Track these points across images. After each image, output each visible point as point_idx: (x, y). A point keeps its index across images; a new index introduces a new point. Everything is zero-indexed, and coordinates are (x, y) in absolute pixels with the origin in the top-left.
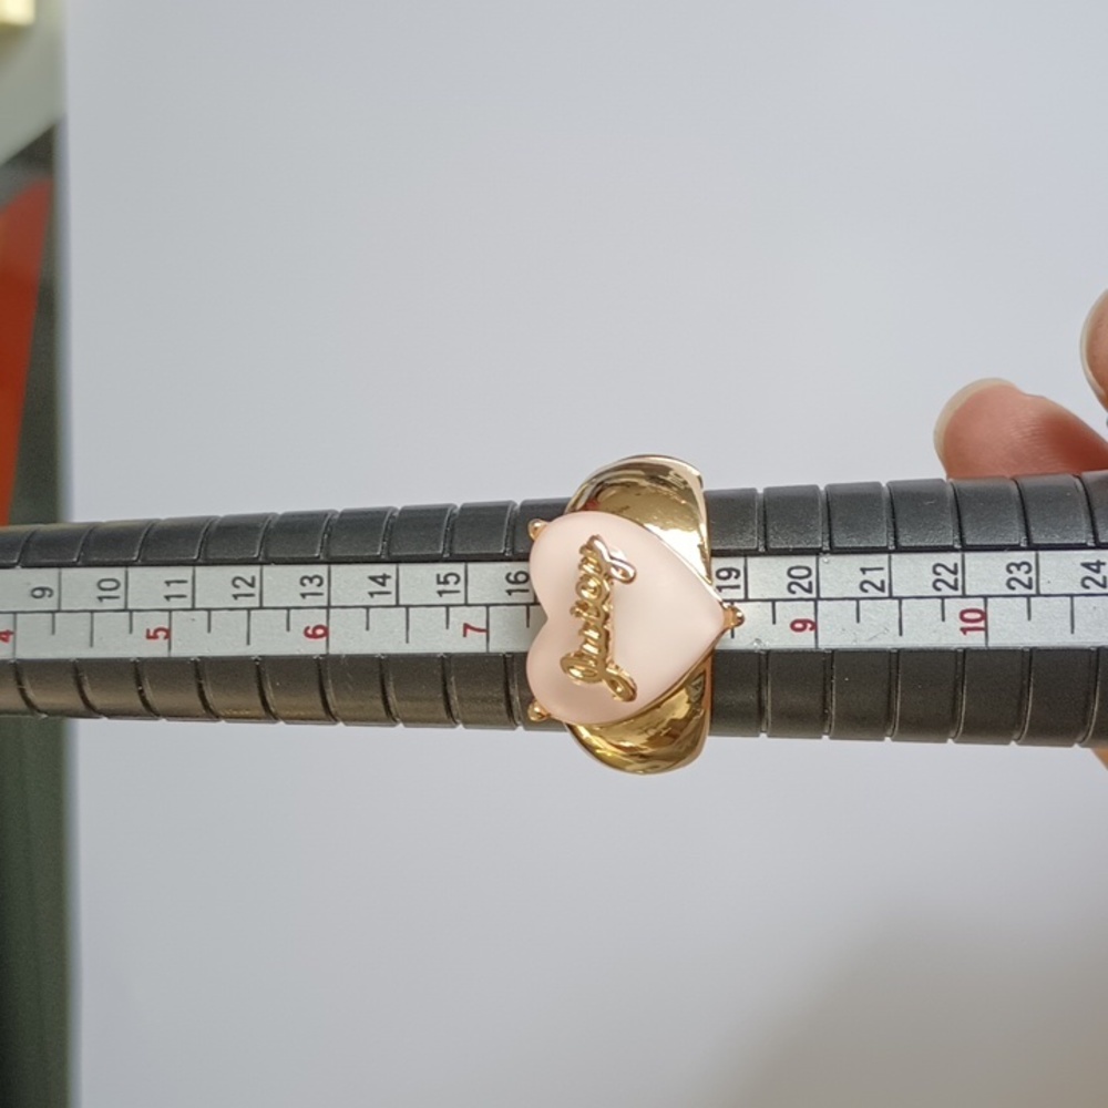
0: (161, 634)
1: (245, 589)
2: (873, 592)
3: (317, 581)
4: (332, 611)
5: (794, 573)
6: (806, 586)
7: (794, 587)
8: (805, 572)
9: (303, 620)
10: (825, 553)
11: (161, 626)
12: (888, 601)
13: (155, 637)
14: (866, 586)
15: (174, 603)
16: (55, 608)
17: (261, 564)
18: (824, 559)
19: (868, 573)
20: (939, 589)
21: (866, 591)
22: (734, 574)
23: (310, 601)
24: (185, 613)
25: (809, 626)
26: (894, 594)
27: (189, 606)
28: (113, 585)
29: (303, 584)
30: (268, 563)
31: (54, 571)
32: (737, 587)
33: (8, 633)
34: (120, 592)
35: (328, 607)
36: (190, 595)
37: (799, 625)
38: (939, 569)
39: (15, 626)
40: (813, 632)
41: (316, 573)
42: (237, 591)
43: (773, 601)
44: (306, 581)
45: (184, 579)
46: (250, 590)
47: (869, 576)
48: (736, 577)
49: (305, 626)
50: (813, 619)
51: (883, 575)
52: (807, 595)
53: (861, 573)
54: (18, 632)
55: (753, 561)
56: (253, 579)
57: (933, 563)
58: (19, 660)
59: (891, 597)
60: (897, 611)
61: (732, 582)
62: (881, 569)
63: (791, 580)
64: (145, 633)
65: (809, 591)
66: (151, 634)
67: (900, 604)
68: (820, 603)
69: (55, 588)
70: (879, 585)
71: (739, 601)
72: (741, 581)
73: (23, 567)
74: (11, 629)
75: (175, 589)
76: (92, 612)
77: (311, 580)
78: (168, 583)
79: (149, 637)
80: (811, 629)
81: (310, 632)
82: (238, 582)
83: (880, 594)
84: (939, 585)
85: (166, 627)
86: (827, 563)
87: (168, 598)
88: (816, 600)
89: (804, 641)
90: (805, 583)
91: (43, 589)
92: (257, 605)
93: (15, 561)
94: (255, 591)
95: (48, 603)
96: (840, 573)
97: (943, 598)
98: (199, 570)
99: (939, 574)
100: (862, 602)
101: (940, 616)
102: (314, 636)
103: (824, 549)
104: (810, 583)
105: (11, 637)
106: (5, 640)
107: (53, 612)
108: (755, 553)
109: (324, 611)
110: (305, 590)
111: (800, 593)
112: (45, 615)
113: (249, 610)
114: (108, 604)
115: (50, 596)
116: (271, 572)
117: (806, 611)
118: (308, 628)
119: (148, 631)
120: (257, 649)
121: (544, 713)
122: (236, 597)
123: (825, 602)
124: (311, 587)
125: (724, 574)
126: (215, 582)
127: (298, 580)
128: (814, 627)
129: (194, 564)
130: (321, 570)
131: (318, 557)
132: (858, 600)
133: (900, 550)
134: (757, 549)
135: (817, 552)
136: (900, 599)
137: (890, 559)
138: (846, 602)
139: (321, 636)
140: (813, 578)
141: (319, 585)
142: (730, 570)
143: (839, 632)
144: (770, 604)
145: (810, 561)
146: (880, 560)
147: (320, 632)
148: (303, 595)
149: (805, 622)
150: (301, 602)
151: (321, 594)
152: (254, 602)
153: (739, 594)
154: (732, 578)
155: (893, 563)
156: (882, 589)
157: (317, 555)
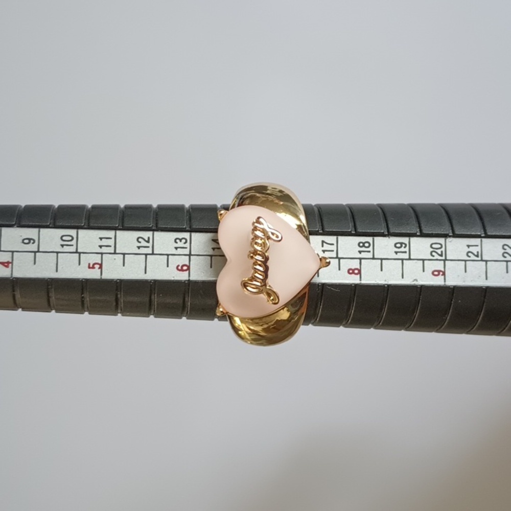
0: (97, 266)
1: (144, 243)
2: (473, 257)
3: (184, 241)
4: (191, 257)
5: (434, 246)
6: (440, 253)
7: (434, 254)
8: (439, 246)
9: (176, 261)
10: (450, 236)
11: (97, 262)
12: (481, 262)
13: (93, 268)
14: (470, 254)
15: (104, 250)
16: (36, 250)
17: (154, 230)
18: (449, 240)
19: (471, 247)
20: (505, 257)
21: (470, 257)
22: (404, 245)
23: (180, 251)
24: (111, 255)
25: (441, 273)
26: (484, 259)
27: (113, 252)
28: (70, 238)
29: (176, 242)
30: (157, 230)
31: (36, 230)
32: (405, 252)
33: (8, 263)
34: (73, 243)
35: (190, 255)
36: (113, 246)
37: (437, 273)
38: (506, 247)
39: (13, 260)
40: (443, 277)
41: (183, 237)
42: (139, 245)
43: (423, 260)
44: (178, 241)
45: (111, 237)
46: (147, 244)
47: (471, 249)
48: (405, 247)
49: (177, 265)
50: (443, 270)
51: (478, 249)
52: (440, 258)
53: (467, 247)
54: (14, 262)
55: (413, 240)
56: (149, 238)
57: (502, 244)
58: (14, 278)
59: (482, 260)
60: (485, 267)
61: (402, 249)
62: (477, 246)
63: (432, 250)
64: (87, 265)
65: (441, 255)
66: (91, 266)
67: (486, 264)
68: (446, 262)
69: (36, 239)
70: (476, 254)
71: (406, 259)
72: (407, 249)
73: (18, 227)
74: (10, 261)
75: (104, 242)
76: (57, 253)
77: (181, 240)
78: (101, 239)
79: (89, 267)
80: (442, 275)
81: (180, 268)
82: (140, 240)
83: (476, 258)
84: (506, 255)
85: (100, 262)
86: (450, 242)
87: (101, 247)
88: (445, 260)
89: (438, 281)
90: (439, 251)
91: (30, 239)
92: (151, 252)
93: (14, 223)
94: (150, 245)
95: (33, 247)
96: (456, 247)
97: (507, 261)
98: (118, 232)
99: (505, 249)
100: (467, 262)
101: (505, 271)
102: (182, 270)
103: (450, 234)
104: (442, 252)
105: (10, 265)
106: (7, 267)
107: (35, 252)
108: (414, 235)
109: (188, 257)
110: (177, 245)
111: (437, 257)
112: (30, 253)
113: (146, 255)
114: (66, 249)
115: (33, 243)
116: (159, 235)
117: (439, 266)
118: (178, 266)
119: (89, 264)
120: (151, 276)
121: (225, 312)
122: (139, 247)
123: (449, 262)
124: (180, 244)
125: (398, 245)
126: (127, 239)
127: (173, 240)
128: (444, 274)
129: (115, 229)
130: (186, 235)
131: (186, 228)
132: (465, 261)
133: (487, 236)
134: (416, 233)
135: (445, 236)
136: (486, 261)
137: (481, 241)
138: (460, 262)
139: (186, 270)
140: (443, 249)
141: (185, 243)
142: (401, 244)
143: (456, 277)
144: (422, 261)
145: (441, 240)
146: (477, 241)
147: (185, 268)
148: (176, 248)
149: (439, 271)
150: (174, 252)
151: (186, 248)
152: (149, 251)
153: (406, 256)
154: (403, 248)
155: (483, 243)
156: (477, 256)
157: (185, 227)
